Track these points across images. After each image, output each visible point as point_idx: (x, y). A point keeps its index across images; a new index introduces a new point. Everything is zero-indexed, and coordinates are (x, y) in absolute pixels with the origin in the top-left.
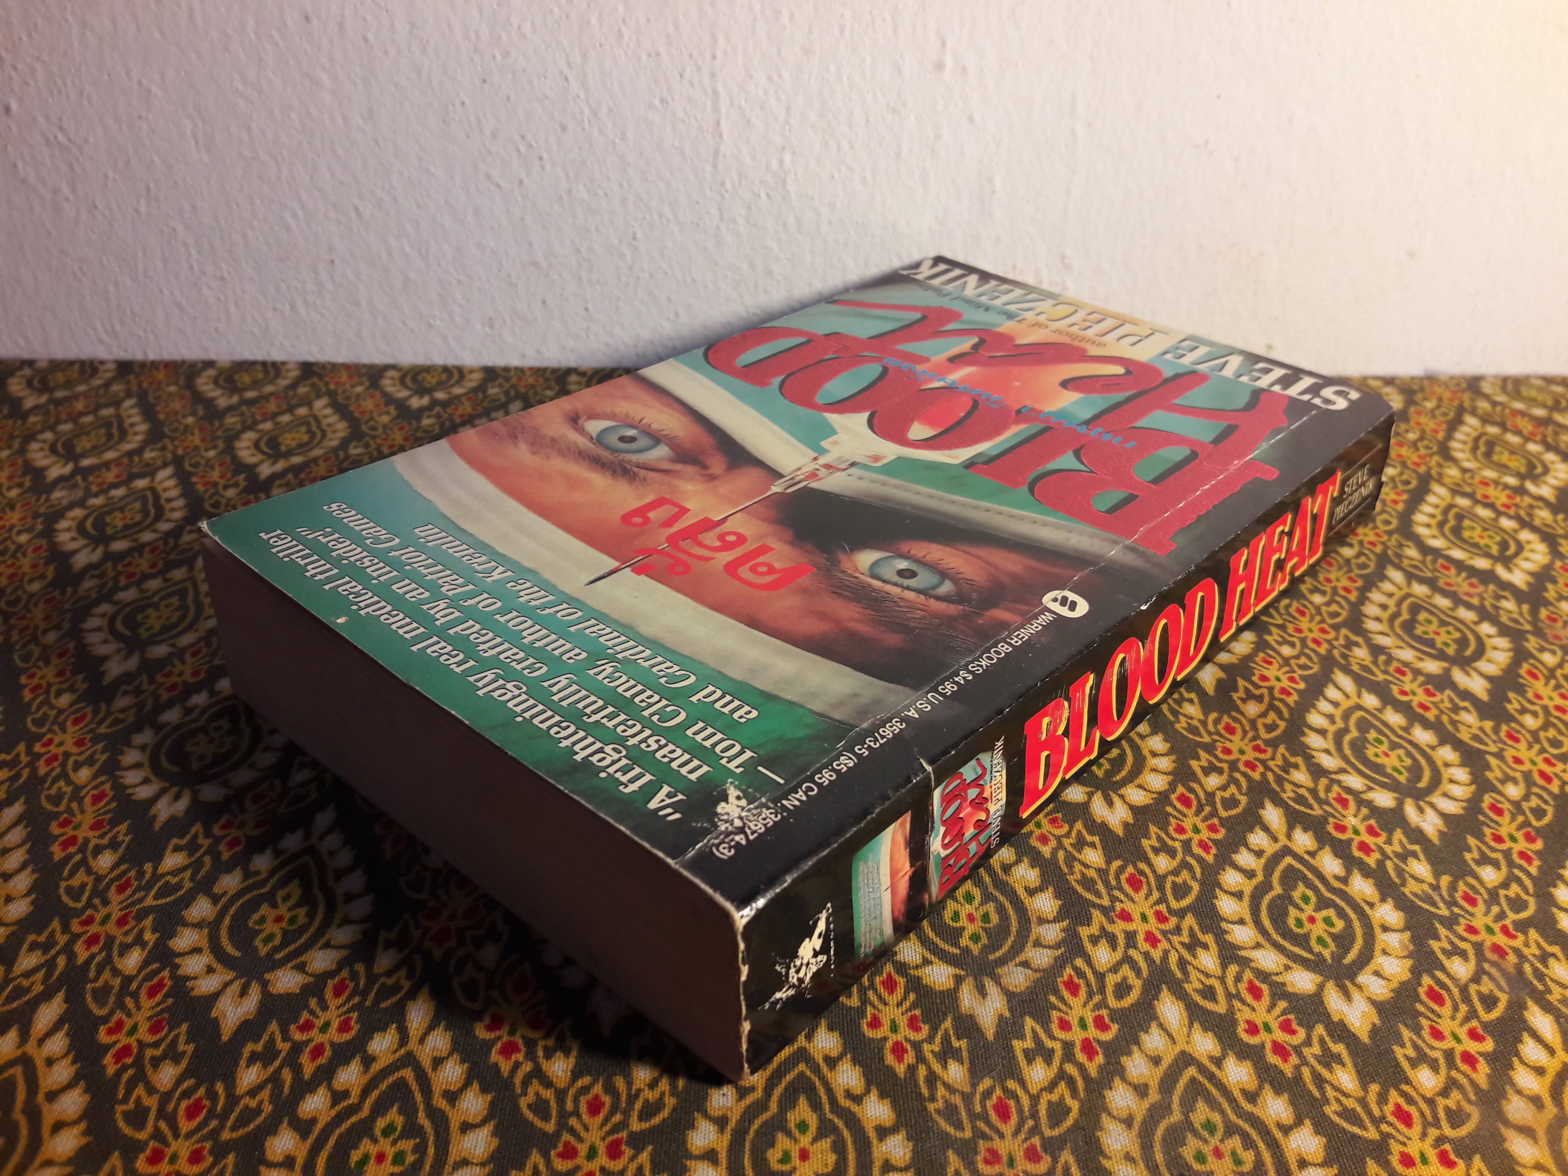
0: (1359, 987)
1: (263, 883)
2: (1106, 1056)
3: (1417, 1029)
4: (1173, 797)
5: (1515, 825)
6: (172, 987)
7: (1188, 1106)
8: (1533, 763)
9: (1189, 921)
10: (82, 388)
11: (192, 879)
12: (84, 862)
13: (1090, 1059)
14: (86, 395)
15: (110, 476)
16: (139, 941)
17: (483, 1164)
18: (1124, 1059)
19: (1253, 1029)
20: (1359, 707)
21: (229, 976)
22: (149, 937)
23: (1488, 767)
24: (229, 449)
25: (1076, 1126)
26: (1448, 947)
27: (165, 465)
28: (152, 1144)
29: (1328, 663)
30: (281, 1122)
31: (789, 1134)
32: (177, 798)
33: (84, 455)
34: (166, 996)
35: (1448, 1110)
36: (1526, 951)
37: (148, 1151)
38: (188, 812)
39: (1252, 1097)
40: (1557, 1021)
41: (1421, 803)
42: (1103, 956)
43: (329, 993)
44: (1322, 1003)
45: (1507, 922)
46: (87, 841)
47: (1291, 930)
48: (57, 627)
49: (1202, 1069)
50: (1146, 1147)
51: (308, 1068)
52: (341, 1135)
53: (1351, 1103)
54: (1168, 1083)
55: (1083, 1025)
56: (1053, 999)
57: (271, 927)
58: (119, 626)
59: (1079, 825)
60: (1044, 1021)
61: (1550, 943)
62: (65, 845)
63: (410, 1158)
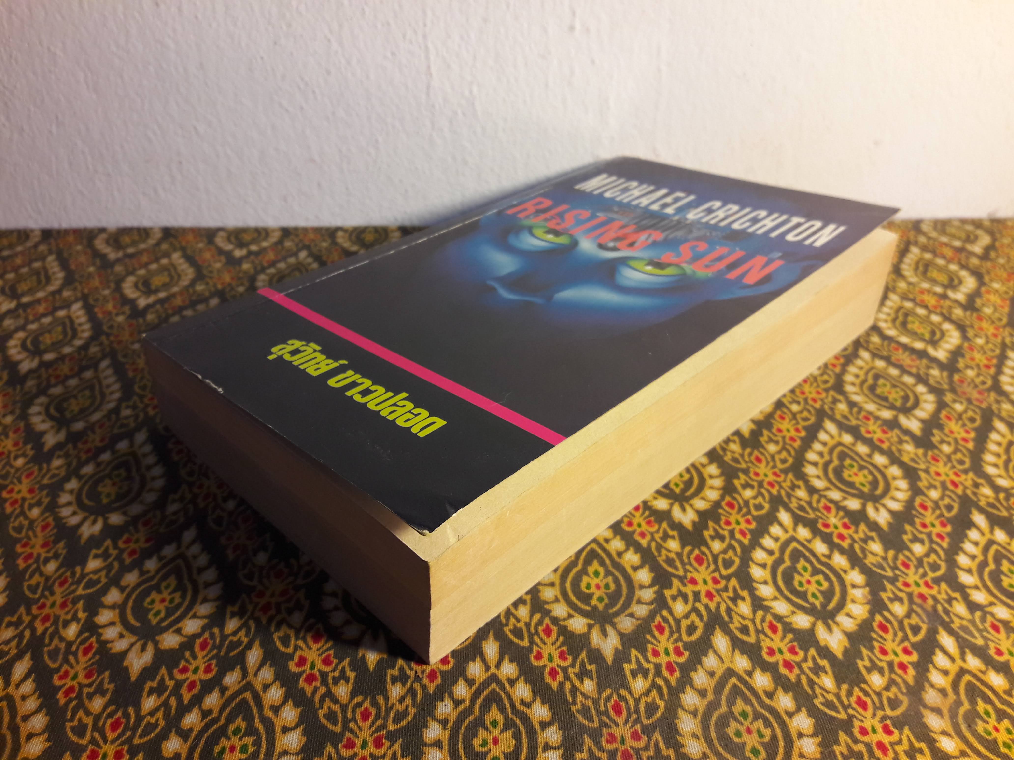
0: (837, 624)
1: (152, 578)
2: (681, 671)
3: (871, 649)
4: (723, 504)
5: (934, 516)
6: (98, 649)
7: (731, 702)
8: (947, 475)
9: (733, 582)
10: (19, 249)
11: (107, 576)
12: (38, 569)
13: (671, 674)
14: (22, 253)
15: (41, 309)
16: (75, 618)
17: (297, 754)
18: (692, 674)
19: (771, 652)
20: (840, 444)
21: (134, 639)
22: (81, 615)
23: (919, 479)
24: (118, 288)
25: (663, 716)
26: (891, 596)
27: (77, 300)
28: (90, 747)
29: (821, 415)
30: (171, 731)
31: (486, 729)
32: (94, 522)
33: (23, 295)
34: (95, 654)
35: (889, 699)
36: (939, 597)
37: (88, 752)
38: (102, 531)
39: (770, 695)
40: (957, 641)
41: (877, 505)
42: (679, 608)
43: (197, 648)
44: (814, 635)
45: (928, 579)
46: (39, 555)
47: (796, 589)
48: (12, 413)
49: (740, 678)
50: (705, 728)
51: (187, 697)
52: (208, 738)
53: (830, 697)
54: (719, 688)
55: (667, 653)
56: (648, 637)
57: (158, 606)
58: (52, 411)
59: (665, 525)
60: (643, 651)
61: (954, 591)
62: (26, 559)
63: (251, 749)
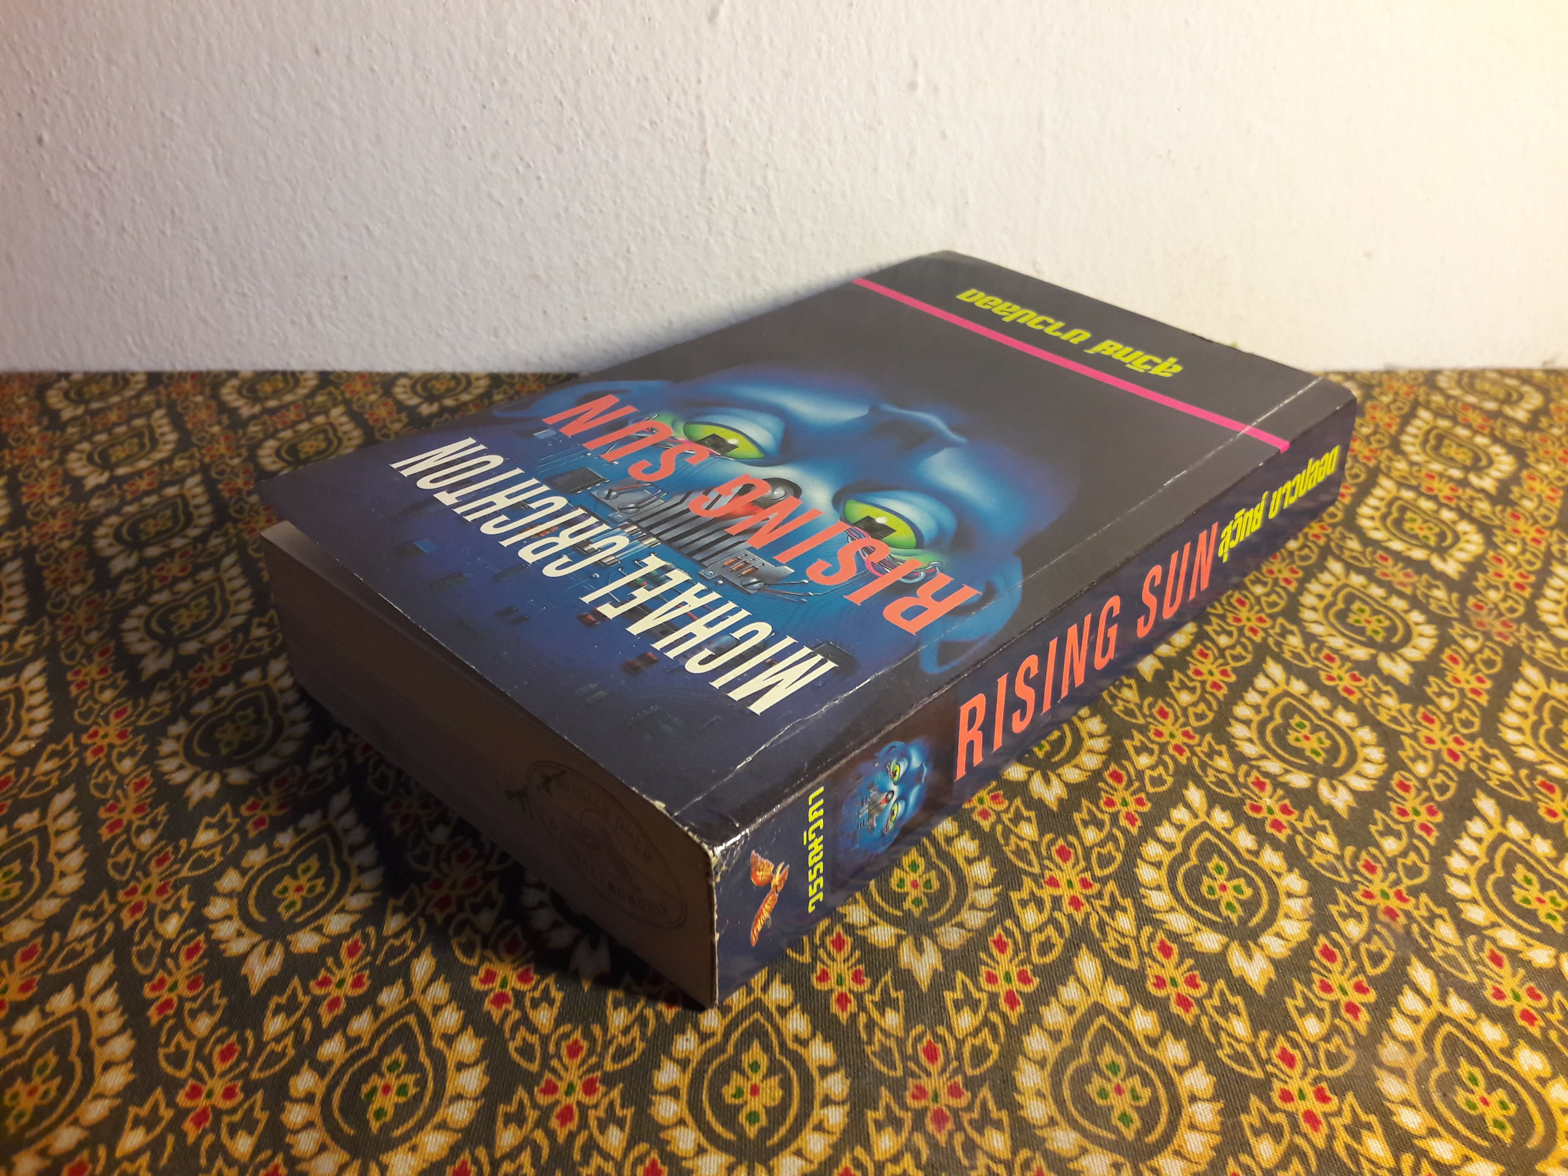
0: (1261, 947)
1: (285, 858)
2: (1027, 1005)
3: (1308, 983)
4: (1106, 774)
5: (1419, 799)
6: (206, 951)
7: (1096, 1050)
8: (1444, 742)
9: (1111, 886)
10: (115, 399)
11: (223, 853)
12: (128, 841)
13: (1012, 1008)
14: (119, 406)
15: (143, 484)
16: (177, 908)
17: (476, 1099)
18: (1042, 1009)
19: (1160, 983)
20: (1286, 694)
21: (257, 938)
22: (186, 905)
23: (1402, 747)
24: (252, 457)
25: (996, 1065)
26: (1345, 910)
27: (193, 473)
28: (191, 1082)
29: (1262, 652)
30: (302, 1064)
31: (742, 1073)
32: (208, 780)
33: (118, 464)
34: (202, 958)
35: (1328, 1054)
36: (1416, 913)
37: (187, 1088)
38: (218, 792)
39: (1154, 1042)
40: (1437, 975)
41: (1335, 782)
42: (1030, 917)
43: (343, 952)
44: (1226, 961)
45: (1402, 887)
46: (130, 823)
47: (1203, 897)
48: (98, 628)
49: (1111, 1017)
50: (1056, 1084)
51: (326, 1019)
52: (354, 1074)
53: (1241, 1048)
54: (1079, 1031)
55: (1008, 978)
56: (983, 956)
57: (293, 896)
58: (154, 626)
59: (1018, 802)
60: (973, 975)
61: (1439, 905)
62: (112, 827)
63: (412, 1091)
